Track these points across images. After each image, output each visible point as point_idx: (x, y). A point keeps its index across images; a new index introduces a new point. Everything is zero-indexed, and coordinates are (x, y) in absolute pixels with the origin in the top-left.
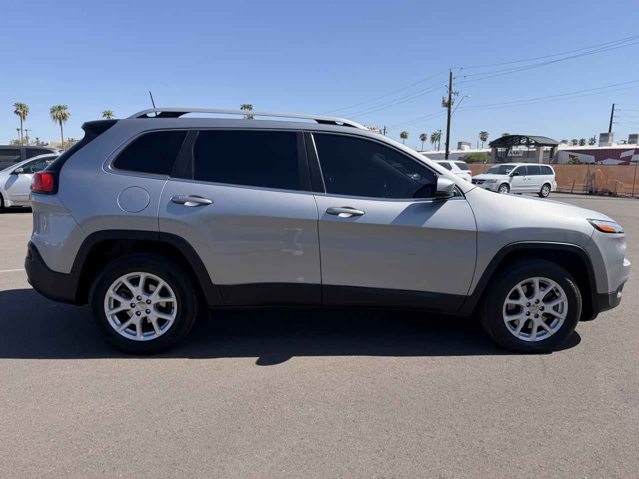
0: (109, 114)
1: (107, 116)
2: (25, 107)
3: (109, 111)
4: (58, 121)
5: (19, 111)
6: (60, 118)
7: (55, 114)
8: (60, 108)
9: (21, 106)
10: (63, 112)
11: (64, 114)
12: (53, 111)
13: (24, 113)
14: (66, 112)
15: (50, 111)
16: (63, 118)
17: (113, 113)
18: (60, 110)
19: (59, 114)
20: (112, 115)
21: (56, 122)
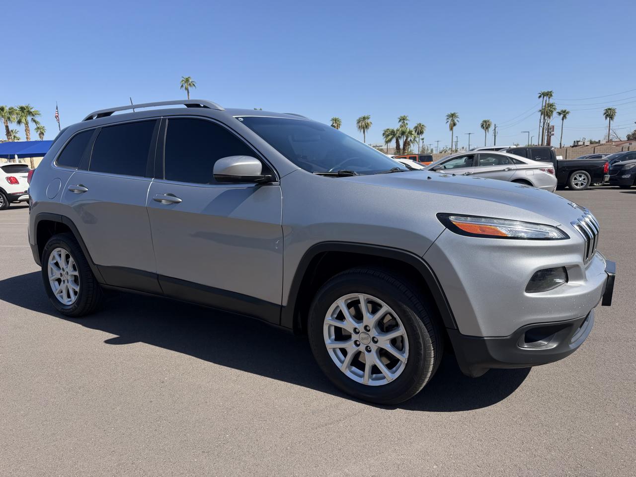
0: (404, 119)
1: (402, 121)
2: (338, 121)
3: (404, 116)
4: (362, 130)
5: (334, 124)
6: (364, 128)
7: (360, 124)
8: (364, 118)
9: (336, 121)
10: (366, 122)
11: (367, 123)
12: (359, 122)
13: (337, 126)
14: (369, 121)
15: (356, 122)
16: (366, 127)
17: (407, 118)
18: (364, 120)
19: (363, 124)
20: (407, 120)
21: (361, 131)
